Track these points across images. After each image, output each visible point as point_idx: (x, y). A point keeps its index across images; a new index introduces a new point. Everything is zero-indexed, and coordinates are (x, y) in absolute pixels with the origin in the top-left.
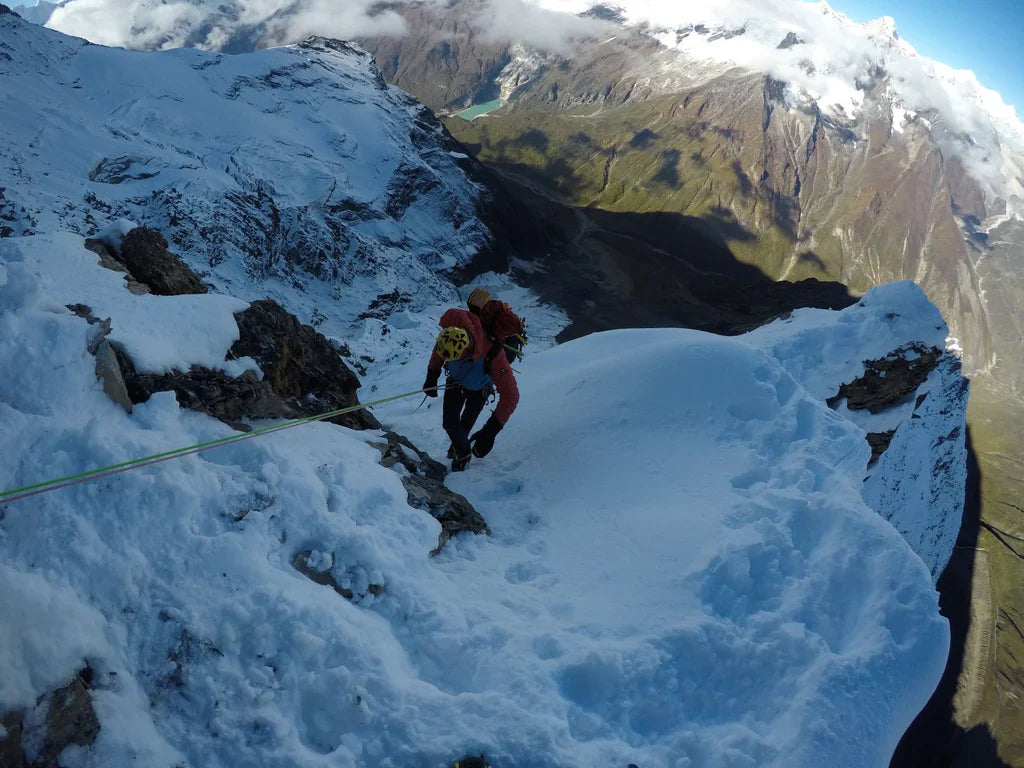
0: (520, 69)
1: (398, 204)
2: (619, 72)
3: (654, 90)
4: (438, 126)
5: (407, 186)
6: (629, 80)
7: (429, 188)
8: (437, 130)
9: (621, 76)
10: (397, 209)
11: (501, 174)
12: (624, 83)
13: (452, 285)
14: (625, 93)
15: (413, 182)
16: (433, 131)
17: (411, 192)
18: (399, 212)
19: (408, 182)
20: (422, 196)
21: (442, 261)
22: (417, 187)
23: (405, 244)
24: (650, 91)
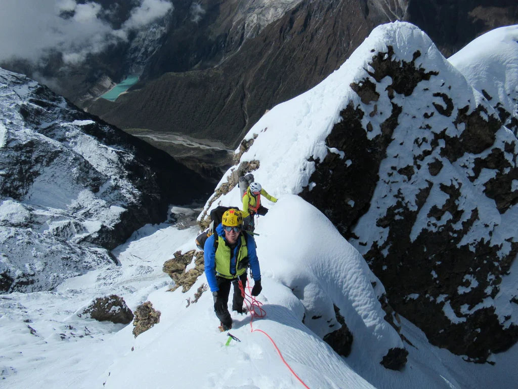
0: (146, 42)
1: (17, 183)
2: (229, 19)
3: (262, 24)
4: (60, 101)
5: (25, 162)
6: (238, 23)
7: (51, 160)
8: (59, 105)
9: (231, 21)
10: (17, 188)
11: (156, 139)
12: (236, 27)
13: (101, 251)
14: (239, 35)
15: (29, 157)
16: (56, 106)
17: (30, 168)
18: (21, 191)
19: (23, 158)
20: (47, 169)
21: (84, 229)
22: (37, 161)
23: (33, 222)
24: (260, 26)
